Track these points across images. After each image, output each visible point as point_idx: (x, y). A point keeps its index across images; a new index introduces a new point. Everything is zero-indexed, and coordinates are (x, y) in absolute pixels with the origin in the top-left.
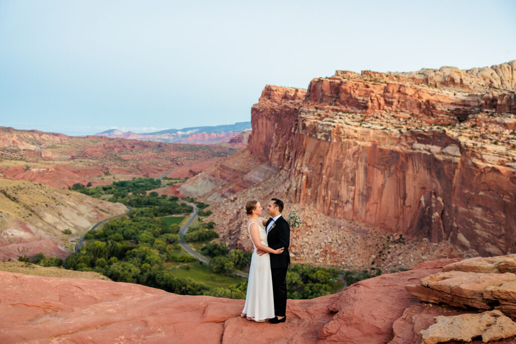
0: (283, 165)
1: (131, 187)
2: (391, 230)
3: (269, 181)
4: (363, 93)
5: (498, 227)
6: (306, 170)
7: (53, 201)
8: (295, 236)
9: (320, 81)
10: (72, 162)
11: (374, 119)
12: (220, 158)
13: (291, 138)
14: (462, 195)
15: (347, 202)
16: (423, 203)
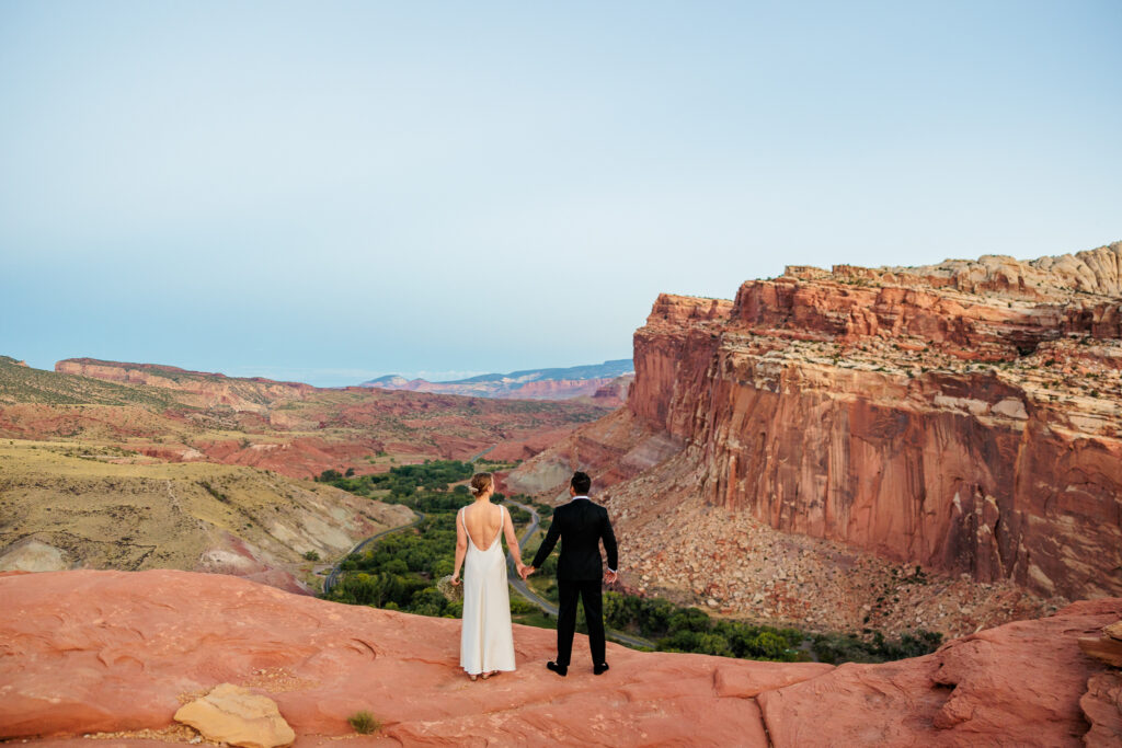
0: (692, 436)
1: (421, 476)
2: (899, 558)
3: (668, 465)
4: (837, 305)
5: (1108, 554)
6: (734, 445)
7: (287, 502)
8: (718, 567)
9: (758, 285)
10: (320, 432)
11: (860, 352)
12: (577, 425)
13: (707, 388)
14: (1033, 493)
15: (814, 504)
16: (958, 506)
